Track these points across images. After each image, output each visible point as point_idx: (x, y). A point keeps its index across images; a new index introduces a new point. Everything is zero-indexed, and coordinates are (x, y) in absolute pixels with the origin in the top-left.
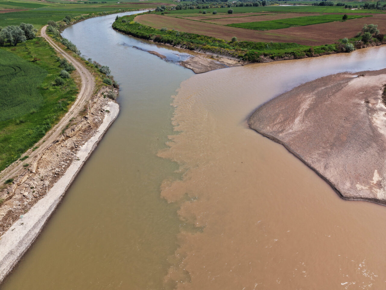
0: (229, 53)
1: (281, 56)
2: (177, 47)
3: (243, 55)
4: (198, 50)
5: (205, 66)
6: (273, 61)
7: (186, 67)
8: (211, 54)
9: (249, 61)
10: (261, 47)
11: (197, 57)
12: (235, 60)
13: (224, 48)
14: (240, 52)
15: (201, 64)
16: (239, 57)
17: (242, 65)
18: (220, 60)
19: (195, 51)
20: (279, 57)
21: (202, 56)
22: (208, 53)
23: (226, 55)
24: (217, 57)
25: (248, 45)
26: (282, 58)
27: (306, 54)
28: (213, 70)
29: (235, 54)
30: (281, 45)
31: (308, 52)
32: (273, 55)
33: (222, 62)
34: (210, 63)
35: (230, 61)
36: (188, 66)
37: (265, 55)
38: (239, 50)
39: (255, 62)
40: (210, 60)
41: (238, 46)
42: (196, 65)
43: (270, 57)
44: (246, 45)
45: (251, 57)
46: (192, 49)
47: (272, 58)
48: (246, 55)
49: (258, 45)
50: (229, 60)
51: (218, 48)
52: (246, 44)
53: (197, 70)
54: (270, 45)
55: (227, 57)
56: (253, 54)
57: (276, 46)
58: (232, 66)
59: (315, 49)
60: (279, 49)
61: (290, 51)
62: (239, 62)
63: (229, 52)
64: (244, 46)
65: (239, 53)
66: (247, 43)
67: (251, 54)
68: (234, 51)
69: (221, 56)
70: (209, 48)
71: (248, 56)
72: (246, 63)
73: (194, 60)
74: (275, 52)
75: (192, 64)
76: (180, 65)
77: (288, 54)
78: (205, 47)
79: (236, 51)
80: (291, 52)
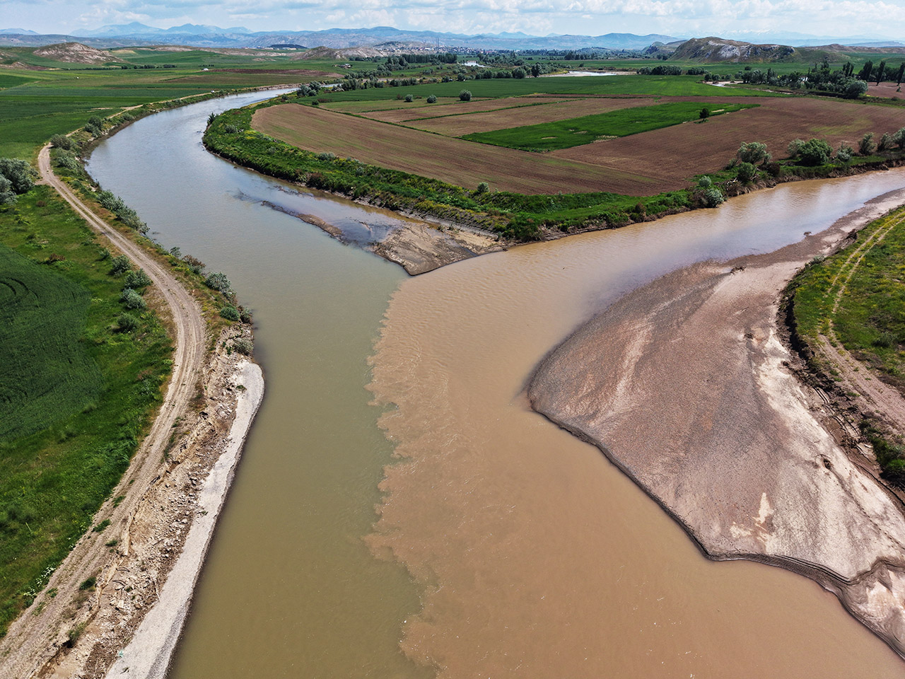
0: (475, 221)
1: (582, 224)
2: (361, 203)
3: (504, 225)
4: (408, 211)
5: (428, 254)
6: (565, 235)
7: (388, 259)
8: (437, 221)
9: (518, 239)
10: (540, 206)
11: (408, 229)
12: (488, 237)
13: (463, 209)
14: (497, 218)
15: (420, 249)
16: (496, 230)
17: (505, 250)
18: (457, 238)
19: (402, 213)
20: (578, 226)
21: (419, 225)
22: (430, 219)
23: (469, 225)
24: (450, 229)
25: (513, 201)
26: (583, 227)
27: (630, 217)
28: (447, 264)
29: (486, 223)
30: (578, 198)
31: (634, 211)
32: (565, 224)
33: (462, 241)
34: (438, 246)
35: (478, 238)
36: (393, 257)
37: (549, 225)
38: (496, 214)
39: (530, 240)
40: (437, 236)
41: (491, 202)
42: (409, 254)
43: (559, 228)
44: (509, 202)
45: (520, 230)
46: (394, 209)
47: (564, 229)
48: (509, 226)
49: (533, 201)
50: (475, 236)
51: (451, 208)
52: (508, 199)
53: (413, 265)
54: (557, 201)
55: (471, 230)
56: (524, 225)
57: (569, 201)
58: (483, 252)
59: (647, 206)
60: (575, 208)
61: (599, 213)
62: (497, 241)
63: (475, 219)
64: (505, 203)
65: (495, 221)
66: (510, 196)
67: (520, 223)
68: (485, 214)
69: (458, 227)
70: (431, 208)
71: (514, 228)
72: (512, 244)
73: (402, 239)
74: (568, 214)
75: (400, 250)
76: (375, 252)
77: (594, 218)
78: (422, 204)
79: (487, 216)
80: (601, 215)
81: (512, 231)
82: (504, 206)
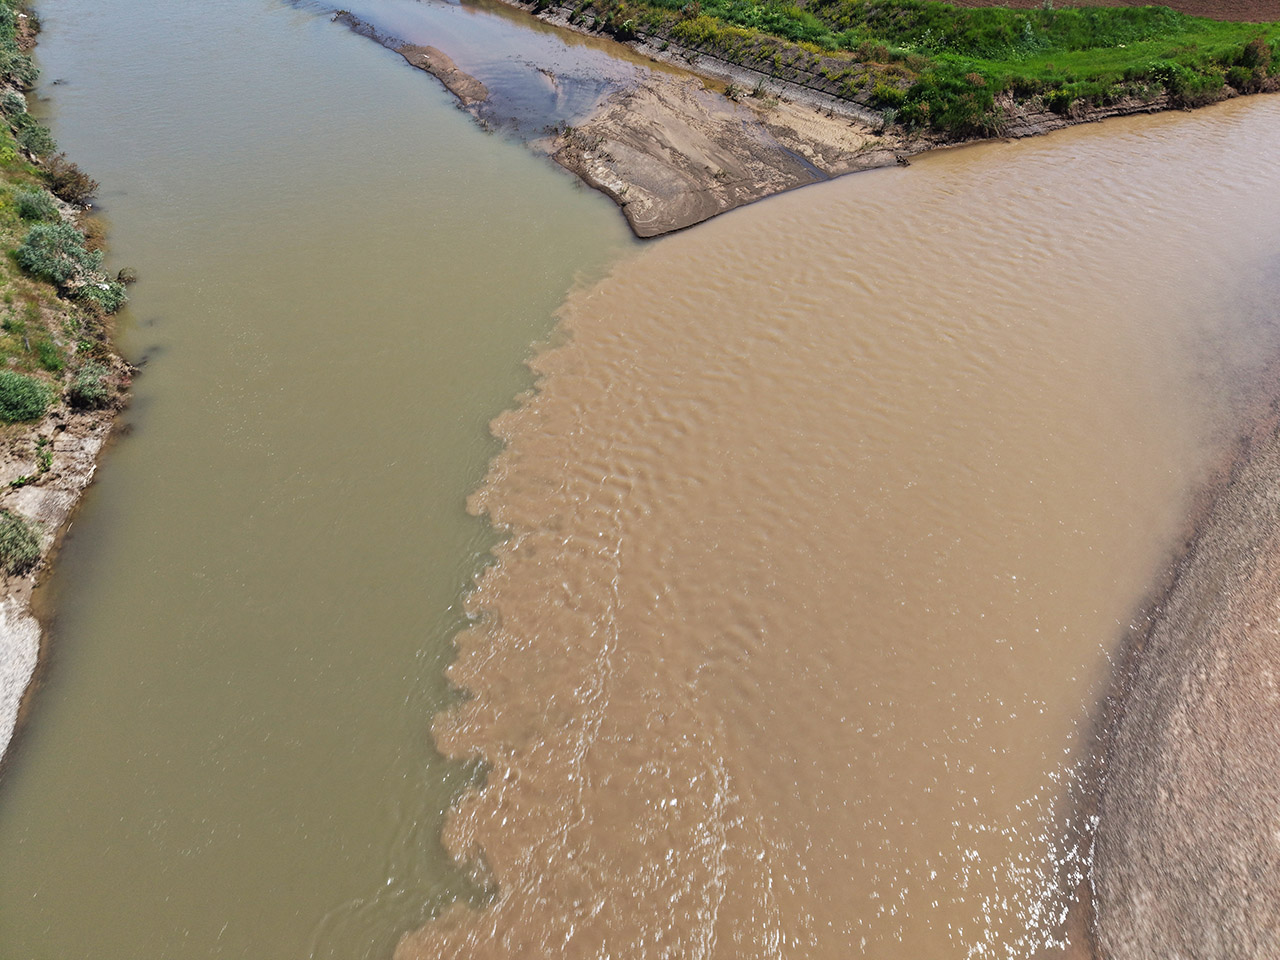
0: (822, 75)
1: (1105, 95)
2: (552, 20)
3: (900, 90)
4: (657, 43)
5: (697, 170)
6: (1060, 123)
7: (585, 179)
8: (722, 71)
9: (937, 129)
10: (996, 37)
11: (650, 90)
12: (855, 121)
13: (793, 39)
14: (884, 66)
15: (674, 150)
16: (879, 103)
17: (903, 163)
18: (773, 120)
19: (642, 49)
20: (1094, 100)
22: (707, 66)
23: (805, 85)
24: (756, 94)
25: (923, 21)
26: (1108, 102)
27: (1228, 76)
28: (743, 204)
29: (852, 82)
30: (1093, 20)
31: (1238, 63)
32: (1065, 93)
33: (787, 132)
34: (723, 144)
35: (828, 122)
36: (600, 172)
37: (1022, 92)
38: (877, 56)
39: (969, 135)
40: (721, 113)
41: (864, 25)
42: (645, 165)
43: (1045, 102)
44: (913, 25)
45: (946, 107)
47: (1059, 107)
48: (916, 92)
49: (978, 25)
50: (820, 118)
51: (762, 37)
52: (912, 16)
54: (1039, 26)
55: (809, 99)
56: (957, 91)
57: (1068, 28)
58: (842, 166)
59: (1272, 48)
60: (1084, 48)
61: (1153, 63)
62: (878, 133)
63: (823, 68)
64: (902, 29)
65: (876, 78)
66: (915, 8)
67: (947, 86)
68: (848, 57)
69: (777, 90)
70: (712, 36)
71: (929, 99)
72: (920, 144)
73: (633, 119)
74: (1071, 65)
75: (621, 152)
76: (555, 157)
77: (1138, 78)
78: (691, 26)
79: (856, 61)
80: (1159, 71)
81: (925, 106)
82: (898, 34)
